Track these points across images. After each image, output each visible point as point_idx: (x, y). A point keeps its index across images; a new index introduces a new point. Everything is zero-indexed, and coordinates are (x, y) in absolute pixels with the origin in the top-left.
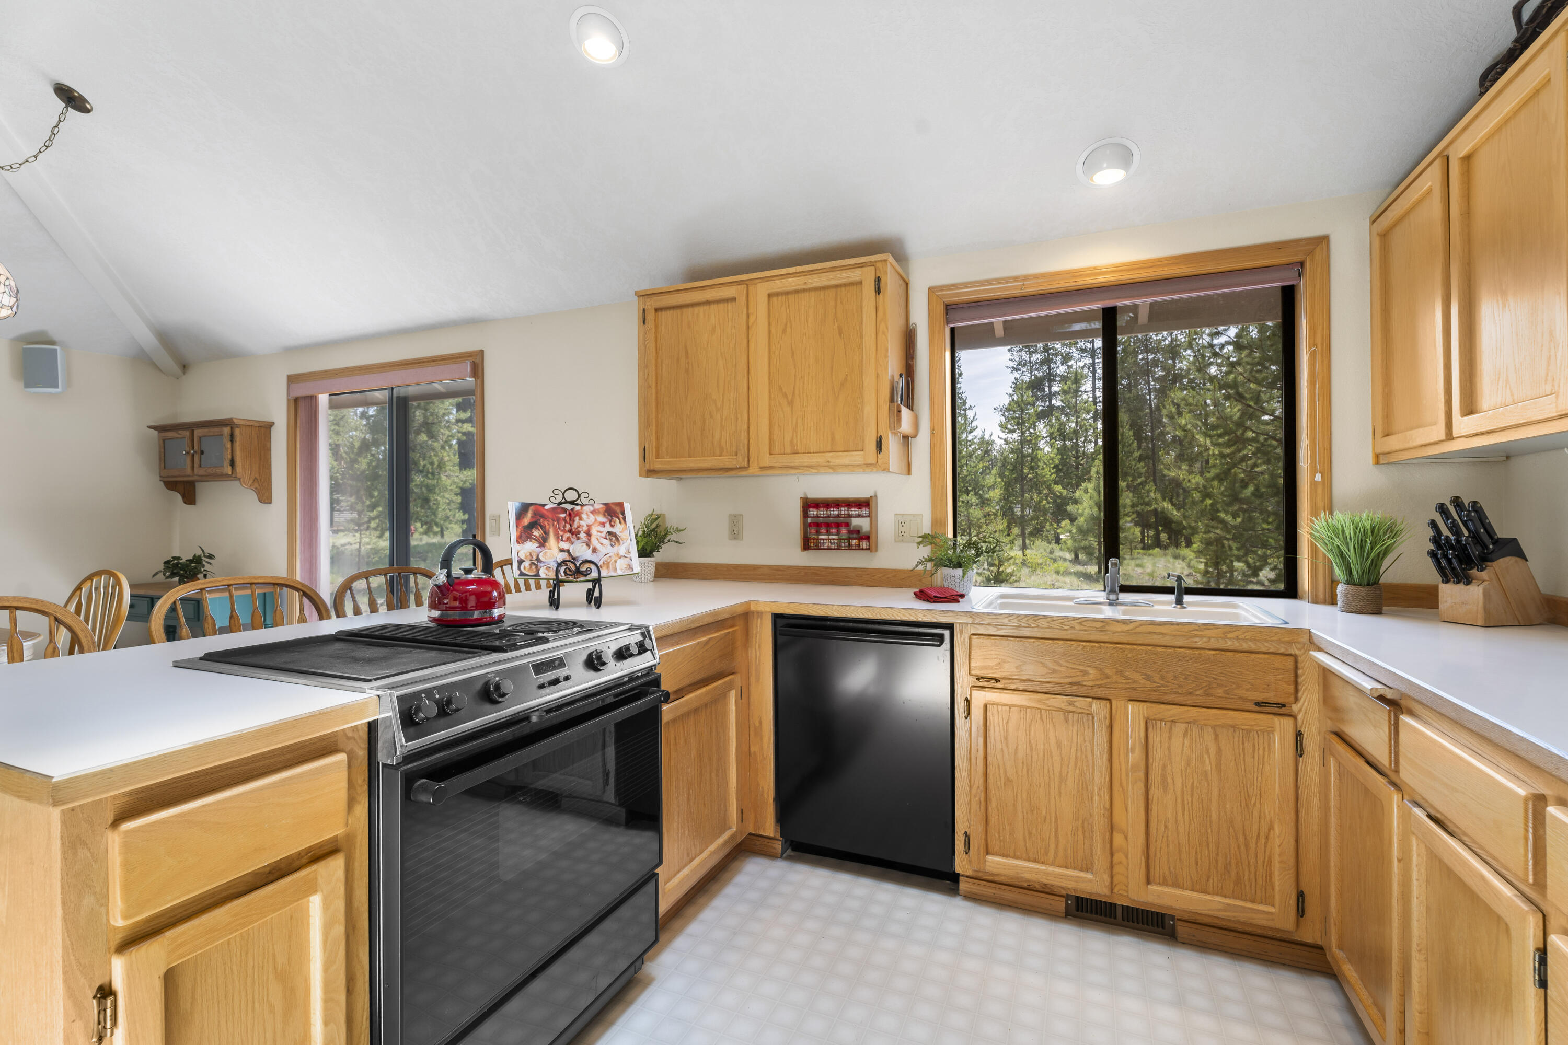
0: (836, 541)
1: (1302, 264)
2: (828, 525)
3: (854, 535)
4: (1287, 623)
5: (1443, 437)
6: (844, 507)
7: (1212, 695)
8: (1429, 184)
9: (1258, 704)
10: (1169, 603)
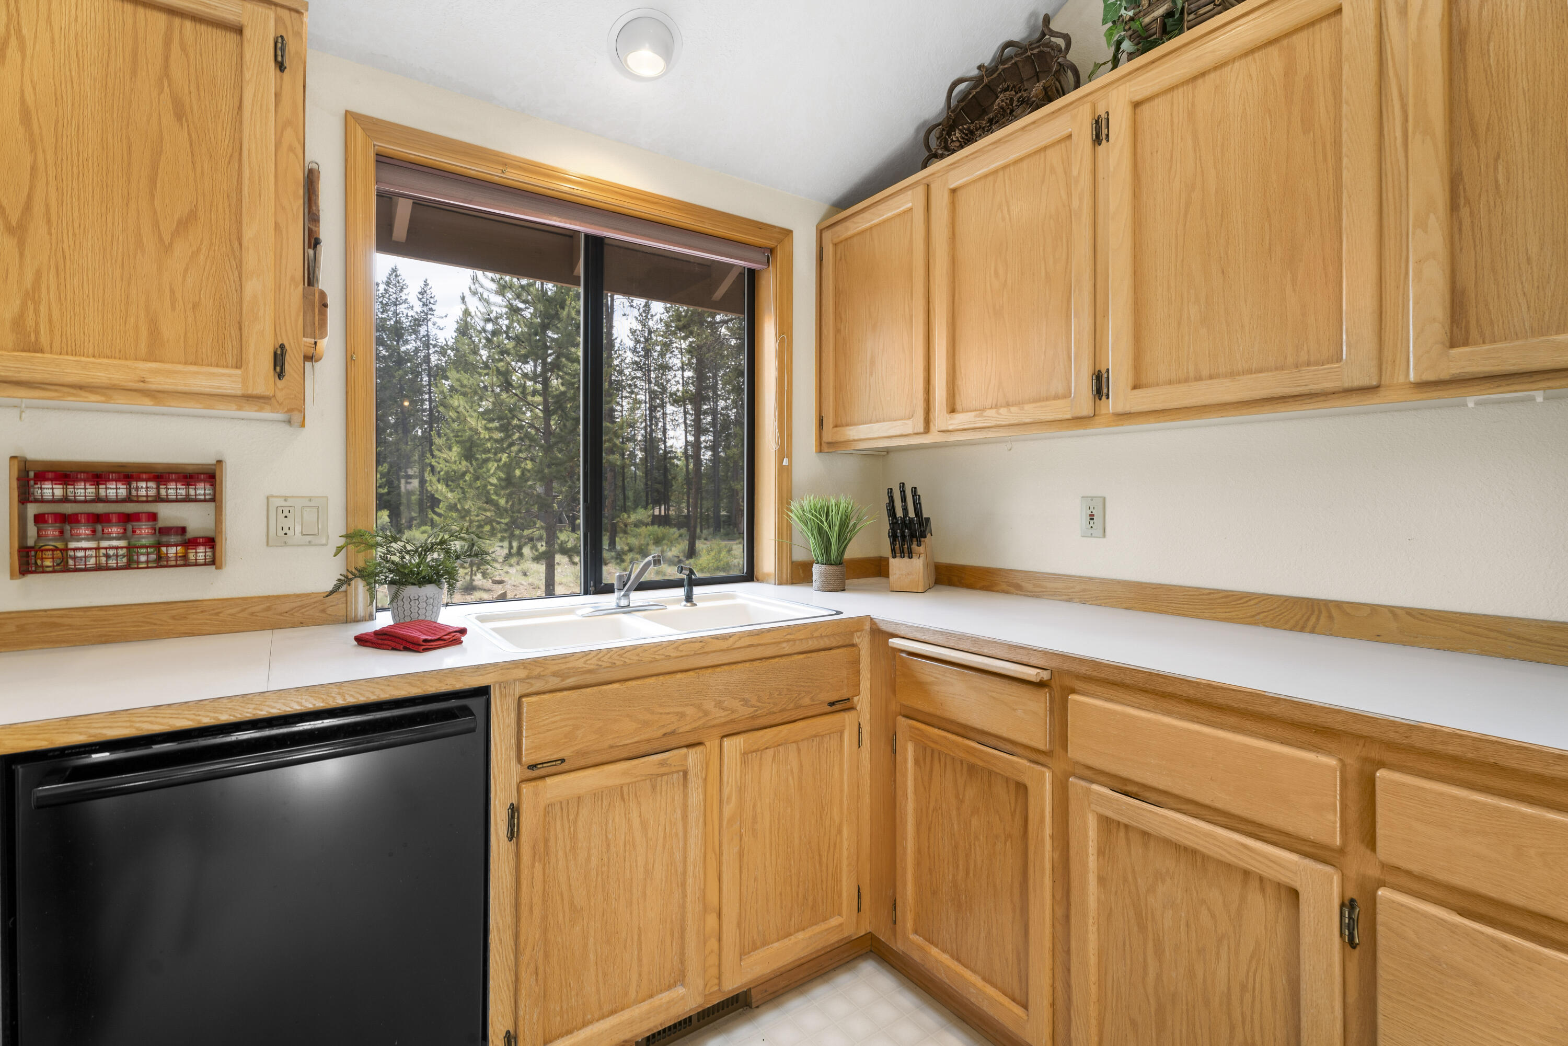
0: (121, 552)
1: (772, 250)
2: (97, 519)
3: (173, 539)
4: (839, 613)
5: (922, 430)
6: (147, 480)
7: (800, 707)
8: (909, 205)
9: (832, 704)
10: (677, 601)
